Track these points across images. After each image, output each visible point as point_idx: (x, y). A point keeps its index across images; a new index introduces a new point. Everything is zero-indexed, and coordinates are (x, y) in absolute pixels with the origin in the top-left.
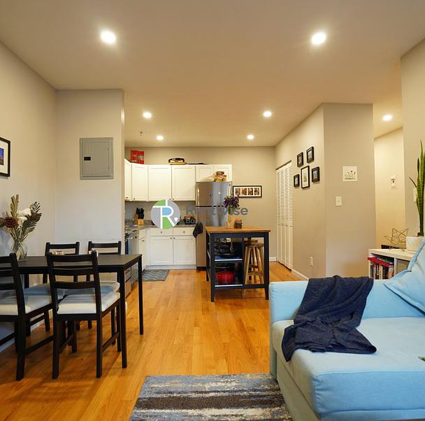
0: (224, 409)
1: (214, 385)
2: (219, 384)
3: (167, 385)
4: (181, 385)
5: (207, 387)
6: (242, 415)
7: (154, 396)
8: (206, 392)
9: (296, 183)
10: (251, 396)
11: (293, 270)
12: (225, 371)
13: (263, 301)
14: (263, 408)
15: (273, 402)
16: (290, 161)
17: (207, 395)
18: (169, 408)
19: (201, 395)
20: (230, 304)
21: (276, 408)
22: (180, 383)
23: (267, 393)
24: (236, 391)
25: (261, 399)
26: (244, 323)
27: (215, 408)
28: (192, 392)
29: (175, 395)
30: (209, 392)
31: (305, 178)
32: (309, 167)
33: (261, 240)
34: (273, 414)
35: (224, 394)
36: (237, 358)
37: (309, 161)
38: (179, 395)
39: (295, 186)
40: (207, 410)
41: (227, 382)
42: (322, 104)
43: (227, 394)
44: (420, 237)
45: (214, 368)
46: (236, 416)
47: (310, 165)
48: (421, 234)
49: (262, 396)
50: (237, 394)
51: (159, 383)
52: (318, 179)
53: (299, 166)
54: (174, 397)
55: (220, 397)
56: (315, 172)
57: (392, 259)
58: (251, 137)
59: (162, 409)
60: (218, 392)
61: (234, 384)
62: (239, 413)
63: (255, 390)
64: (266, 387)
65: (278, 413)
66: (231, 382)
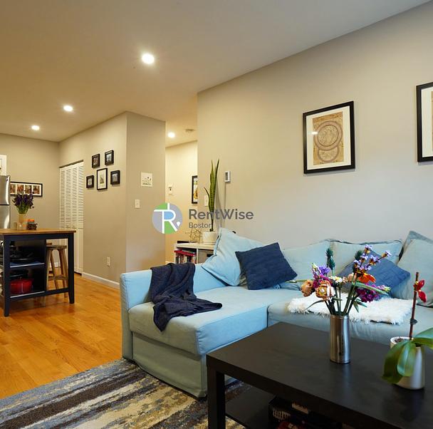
0: (99, 398)
1: (72, 384)
2: (78, 382)
3: (19, 403)
4: (35, 398)
5: (67, 388)
6: (118, 395)
7: (10, 418)
8: (69, 393)
9: (90, 184)
10: (115, 380)
11: (83, 273)
12: (75, 372)
13: (68, 306)
14: (132, 383)
15: (138, 376)
16: (82, 161)
17: (72, 394)
18: (40, 419)
19: (66, 396)
20: (31, 315)
21: (143, 380)
22: (32, 396)
23: (128, 373)
24: (99, 381)
25: (126, 378)
26: (63, 328)
27: (89, 399)
28: (54, 398)
29: (36, 407)
30: (73, 391)
31: (102, 179)
32: (107, 169)
33: (65, 242)
34: (143, 384)
35: (90, 387)
36: (78, 358)
37: (107, 163)
38: (42, 406)
39: (88, 187)
40: (82, 404)
41: (84, 378)
42: (125, 112)
43: (92, 386)
44: (212, 232)
45: (60, 373)
46: (114, 397)
47: (108, 167)
48: (211, 230)
49: (126, 376)
50: (102, 383)
51: (4, 406)
52: (118, 182)
53: (93, 167)
54: (36, 410)
55: (86, 391)
56: (115, 175)
57: (195, 250)
58: (36, 128)
59: (31, 423)
60: (82, 388)
61: (92, 377)
62: (115, 394)
63: (116, 375)
64: (124, 369)
65: (146, 382)
66: (88, 377)
